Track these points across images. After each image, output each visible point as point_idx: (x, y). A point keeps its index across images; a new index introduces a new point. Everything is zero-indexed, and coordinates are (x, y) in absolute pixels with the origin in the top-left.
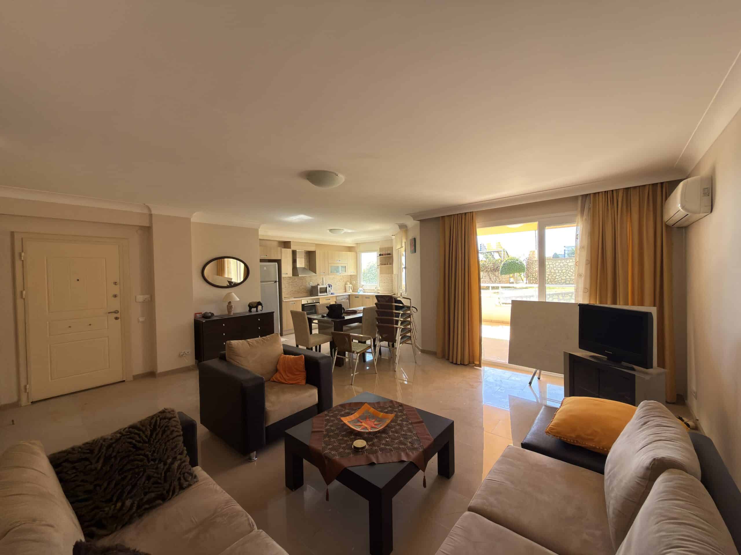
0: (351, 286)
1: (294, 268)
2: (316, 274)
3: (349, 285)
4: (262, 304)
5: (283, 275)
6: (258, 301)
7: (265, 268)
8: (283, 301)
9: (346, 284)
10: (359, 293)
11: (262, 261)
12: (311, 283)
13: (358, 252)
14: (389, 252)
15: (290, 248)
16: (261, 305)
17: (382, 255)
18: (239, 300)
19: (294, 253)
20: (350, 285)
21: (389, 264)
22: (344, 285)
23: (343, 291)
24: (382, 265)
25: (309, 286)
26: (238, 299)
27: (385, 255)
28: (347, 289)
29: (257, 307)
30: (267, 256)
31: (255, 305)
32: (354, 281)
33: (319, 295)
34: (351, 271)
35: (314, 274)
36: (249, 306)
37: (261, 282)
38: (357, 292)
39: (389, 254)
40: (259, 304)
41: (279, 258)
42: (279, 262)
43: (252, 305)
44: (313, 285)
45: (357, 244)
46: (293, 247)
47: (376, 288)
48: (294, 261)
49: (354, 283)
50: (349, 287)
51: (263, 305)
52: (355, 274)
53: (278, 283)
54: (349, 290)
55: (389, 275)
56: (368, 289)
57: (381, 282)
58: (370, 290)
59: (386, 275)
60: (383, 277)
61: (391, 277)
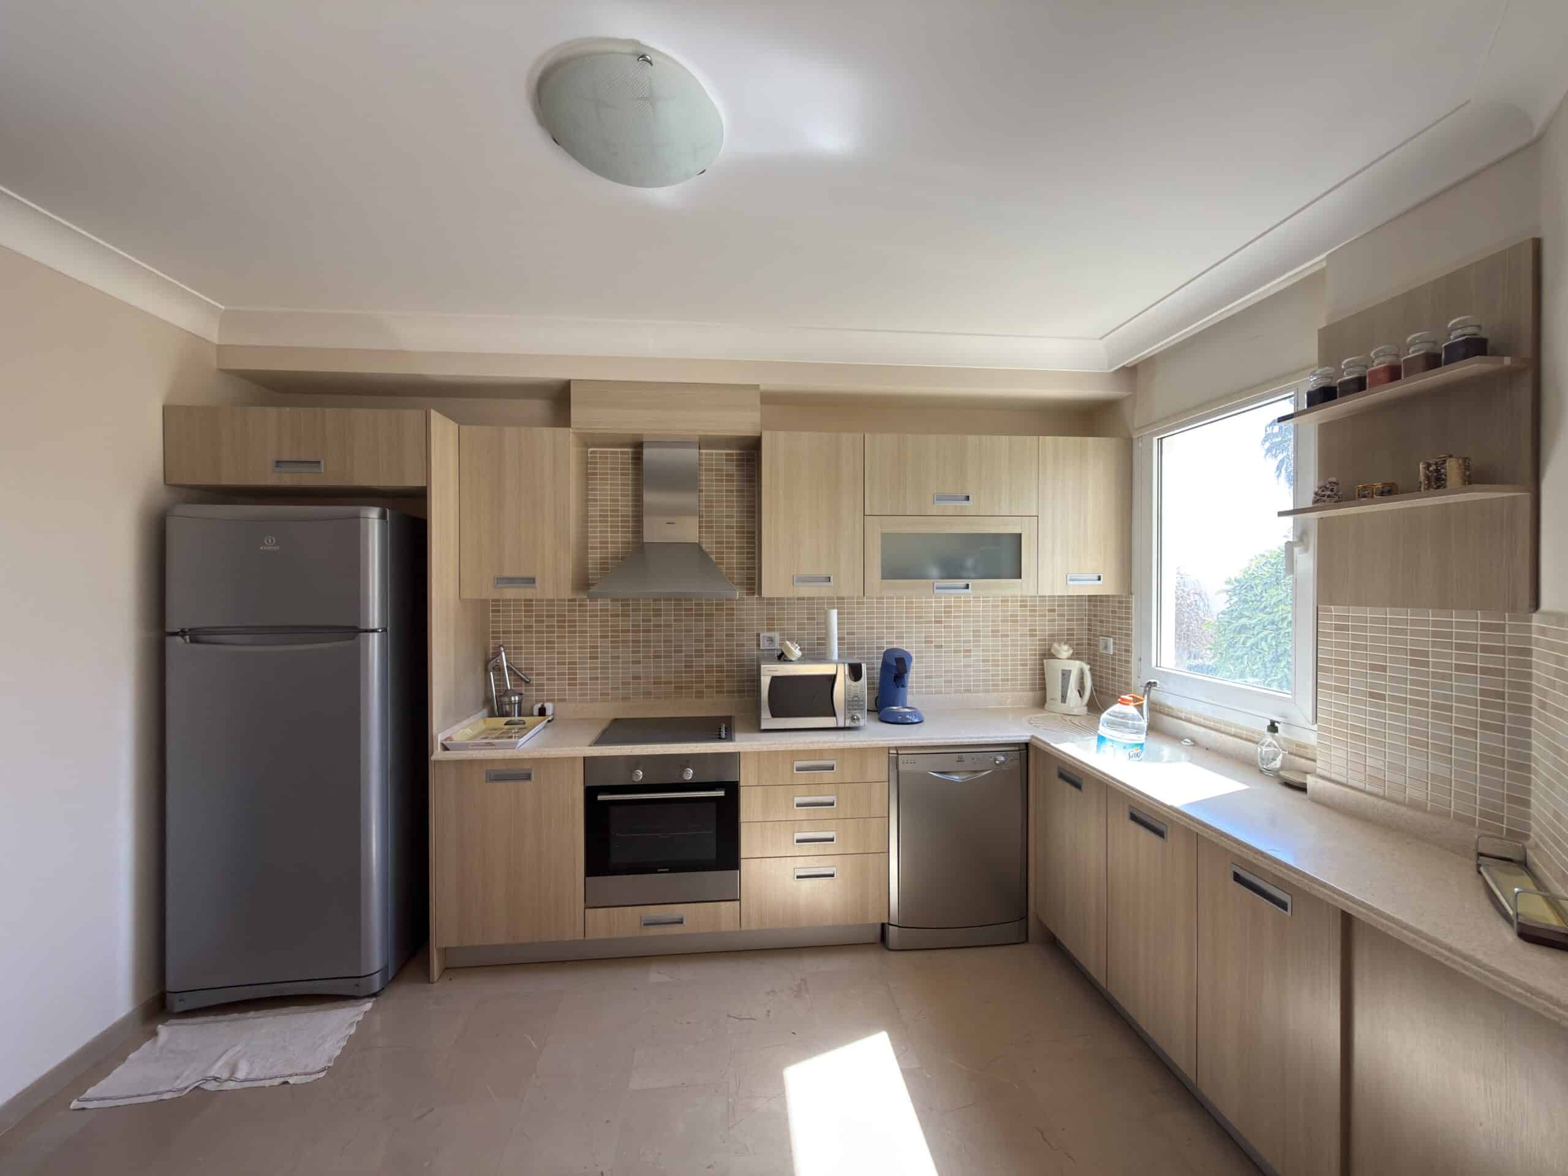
3: (1064, 665)
7: (270, 545)
9: (1048, 653)
13: (1133, 438)
21: (1452, 478)
23: (1031, 694)
25: (752, 655)
27: (1393, 372)
30: (318, 464)
32: (1109, 641)
41: (412, 481)
45: (1132, 369)
47: (1273, 728)
49: (1108, 652)
50: (1066, 675)
53: (377, 637)
54: (1064, 698)
55: (1460, 625)
56: (1207, 723)
57: (1337, 689)
58: (1233, 730)
59: (1408, 614)
60: (1365, 629)
61: (1484, 649)
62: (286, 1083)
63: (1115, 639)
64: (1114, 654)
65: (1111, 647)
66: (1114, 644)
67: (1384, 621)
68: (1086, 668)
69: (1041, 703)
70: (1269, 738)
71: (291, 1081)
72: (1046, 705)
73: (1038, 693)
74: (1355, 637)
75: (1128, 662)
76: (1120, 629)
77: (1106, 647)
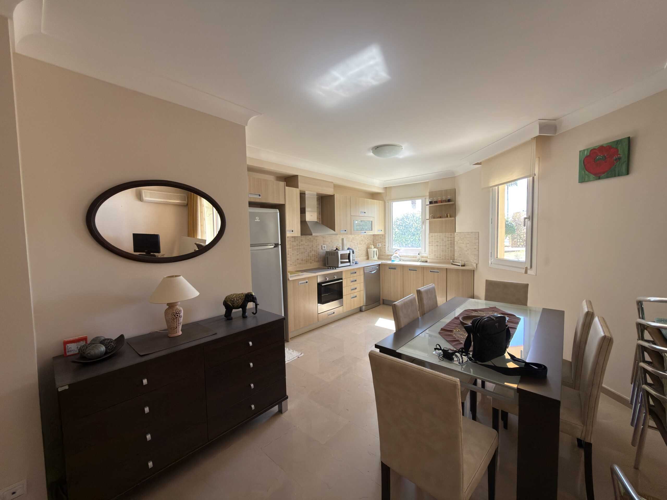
0: (376, 251)
1: (303, 222)
2: (334, 230)
3: (373, 250)
4: (255, 299)
5: (288, 234)
6: (246, 292)
7: (257, 219)
8: (289, 280)
9: (368, 248)
10: (394, 261)
11: (252, 204)
12: (324, 247)
13: (386, 201)
14: (449, 197)
15: (297, 187)
16: (254, 302)
17: (436, 202)
18: (197, 293)
19: (302, 196)
20: (375, 249)
21: (449, 216)
22: (365, 249)
23: (365, 257)
24: (434, 218)
25: (321, 251)
26: (194, 293)
27: (441, 202)
28: (371, 255)
29: (244, 307)
30: (260, 195)
31: (240, 302)
32: (380, 244)
33: (339, 266)
34: (377, 230)
35: (332, 232)
36: (225, 304)
37: (252, 245)
38: (390, 259)
39: (449, 201)
40: (249, 298)
41: (282, 202)
42: (281, 208)
43: (233, 302)
44: (328, 250)
45: (386, 188)
46: (302, 186)
47: (419, 254)
48: (303, 211)
49: (380, 246)
50: (374, 252)
51: (258, 302)
52: (382, 233)
53: (280, 246)
54: (374, 256)
55: (447, 235)
56: (405, 256)
57: (432, 245)
58: (410, 256)
59: (441, 234)
60: (436, 236)
61: (450, 237)
62: (299, 357)
63: (381, 243)
64: (381, 247)
65: (380, 245)
66: (381, 245)
67: (438, 235)
68: (377, 250)
69: (368, 259)
70: (418, 256)
71: (299, 356)
72: (369, 259)
73: (367, 257)
74: (434, 238)
75: (385, 248)
76: (382, 241)
77: (379, 245)
